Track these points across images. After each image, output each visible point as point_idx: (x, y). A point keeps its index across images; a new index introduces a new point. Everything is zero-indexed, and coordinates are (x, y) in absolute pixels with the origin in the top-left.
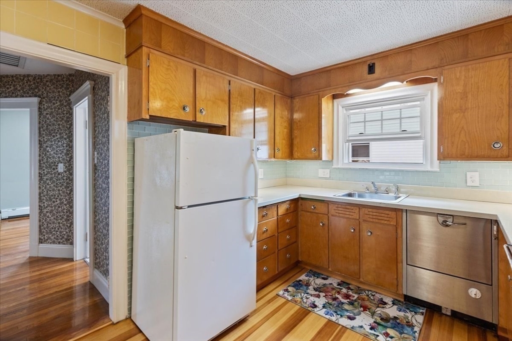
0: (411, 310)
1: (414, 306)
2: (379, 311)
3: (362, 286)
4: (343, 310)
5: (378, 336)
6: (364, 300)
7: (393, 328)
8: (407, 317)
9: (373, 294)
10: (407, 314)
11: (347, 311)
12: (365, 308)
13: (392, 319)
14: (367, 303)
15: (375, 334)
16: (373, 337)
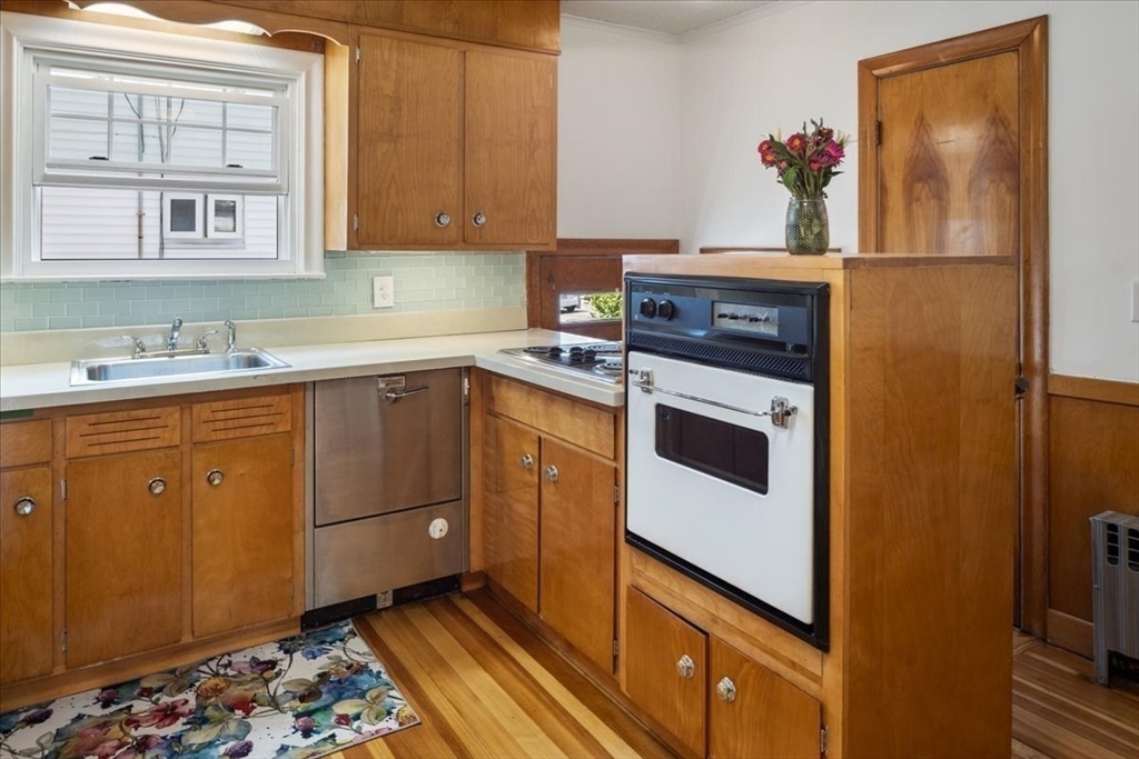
0: (329, 639)
1: (327, 630)
2: (277, 687)
3: (181, 663)
4: (196, 752)
5: (333, 736)
6: (221, 691)
7: (339, 698)
8: (338, 660)
9: (225, 661)
10: (331, 654)
11: (210, 744)
12: (246, 706)
13: (319, 683)
14: (236, 692)
15: (325, 740)
16: (329, 747)
